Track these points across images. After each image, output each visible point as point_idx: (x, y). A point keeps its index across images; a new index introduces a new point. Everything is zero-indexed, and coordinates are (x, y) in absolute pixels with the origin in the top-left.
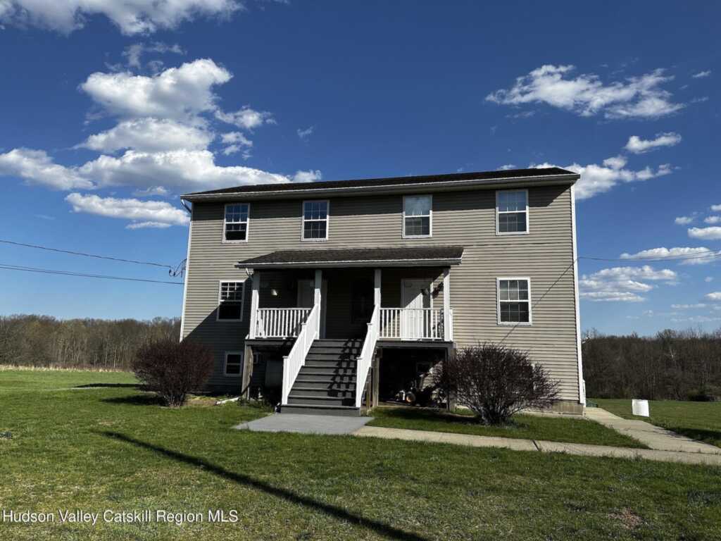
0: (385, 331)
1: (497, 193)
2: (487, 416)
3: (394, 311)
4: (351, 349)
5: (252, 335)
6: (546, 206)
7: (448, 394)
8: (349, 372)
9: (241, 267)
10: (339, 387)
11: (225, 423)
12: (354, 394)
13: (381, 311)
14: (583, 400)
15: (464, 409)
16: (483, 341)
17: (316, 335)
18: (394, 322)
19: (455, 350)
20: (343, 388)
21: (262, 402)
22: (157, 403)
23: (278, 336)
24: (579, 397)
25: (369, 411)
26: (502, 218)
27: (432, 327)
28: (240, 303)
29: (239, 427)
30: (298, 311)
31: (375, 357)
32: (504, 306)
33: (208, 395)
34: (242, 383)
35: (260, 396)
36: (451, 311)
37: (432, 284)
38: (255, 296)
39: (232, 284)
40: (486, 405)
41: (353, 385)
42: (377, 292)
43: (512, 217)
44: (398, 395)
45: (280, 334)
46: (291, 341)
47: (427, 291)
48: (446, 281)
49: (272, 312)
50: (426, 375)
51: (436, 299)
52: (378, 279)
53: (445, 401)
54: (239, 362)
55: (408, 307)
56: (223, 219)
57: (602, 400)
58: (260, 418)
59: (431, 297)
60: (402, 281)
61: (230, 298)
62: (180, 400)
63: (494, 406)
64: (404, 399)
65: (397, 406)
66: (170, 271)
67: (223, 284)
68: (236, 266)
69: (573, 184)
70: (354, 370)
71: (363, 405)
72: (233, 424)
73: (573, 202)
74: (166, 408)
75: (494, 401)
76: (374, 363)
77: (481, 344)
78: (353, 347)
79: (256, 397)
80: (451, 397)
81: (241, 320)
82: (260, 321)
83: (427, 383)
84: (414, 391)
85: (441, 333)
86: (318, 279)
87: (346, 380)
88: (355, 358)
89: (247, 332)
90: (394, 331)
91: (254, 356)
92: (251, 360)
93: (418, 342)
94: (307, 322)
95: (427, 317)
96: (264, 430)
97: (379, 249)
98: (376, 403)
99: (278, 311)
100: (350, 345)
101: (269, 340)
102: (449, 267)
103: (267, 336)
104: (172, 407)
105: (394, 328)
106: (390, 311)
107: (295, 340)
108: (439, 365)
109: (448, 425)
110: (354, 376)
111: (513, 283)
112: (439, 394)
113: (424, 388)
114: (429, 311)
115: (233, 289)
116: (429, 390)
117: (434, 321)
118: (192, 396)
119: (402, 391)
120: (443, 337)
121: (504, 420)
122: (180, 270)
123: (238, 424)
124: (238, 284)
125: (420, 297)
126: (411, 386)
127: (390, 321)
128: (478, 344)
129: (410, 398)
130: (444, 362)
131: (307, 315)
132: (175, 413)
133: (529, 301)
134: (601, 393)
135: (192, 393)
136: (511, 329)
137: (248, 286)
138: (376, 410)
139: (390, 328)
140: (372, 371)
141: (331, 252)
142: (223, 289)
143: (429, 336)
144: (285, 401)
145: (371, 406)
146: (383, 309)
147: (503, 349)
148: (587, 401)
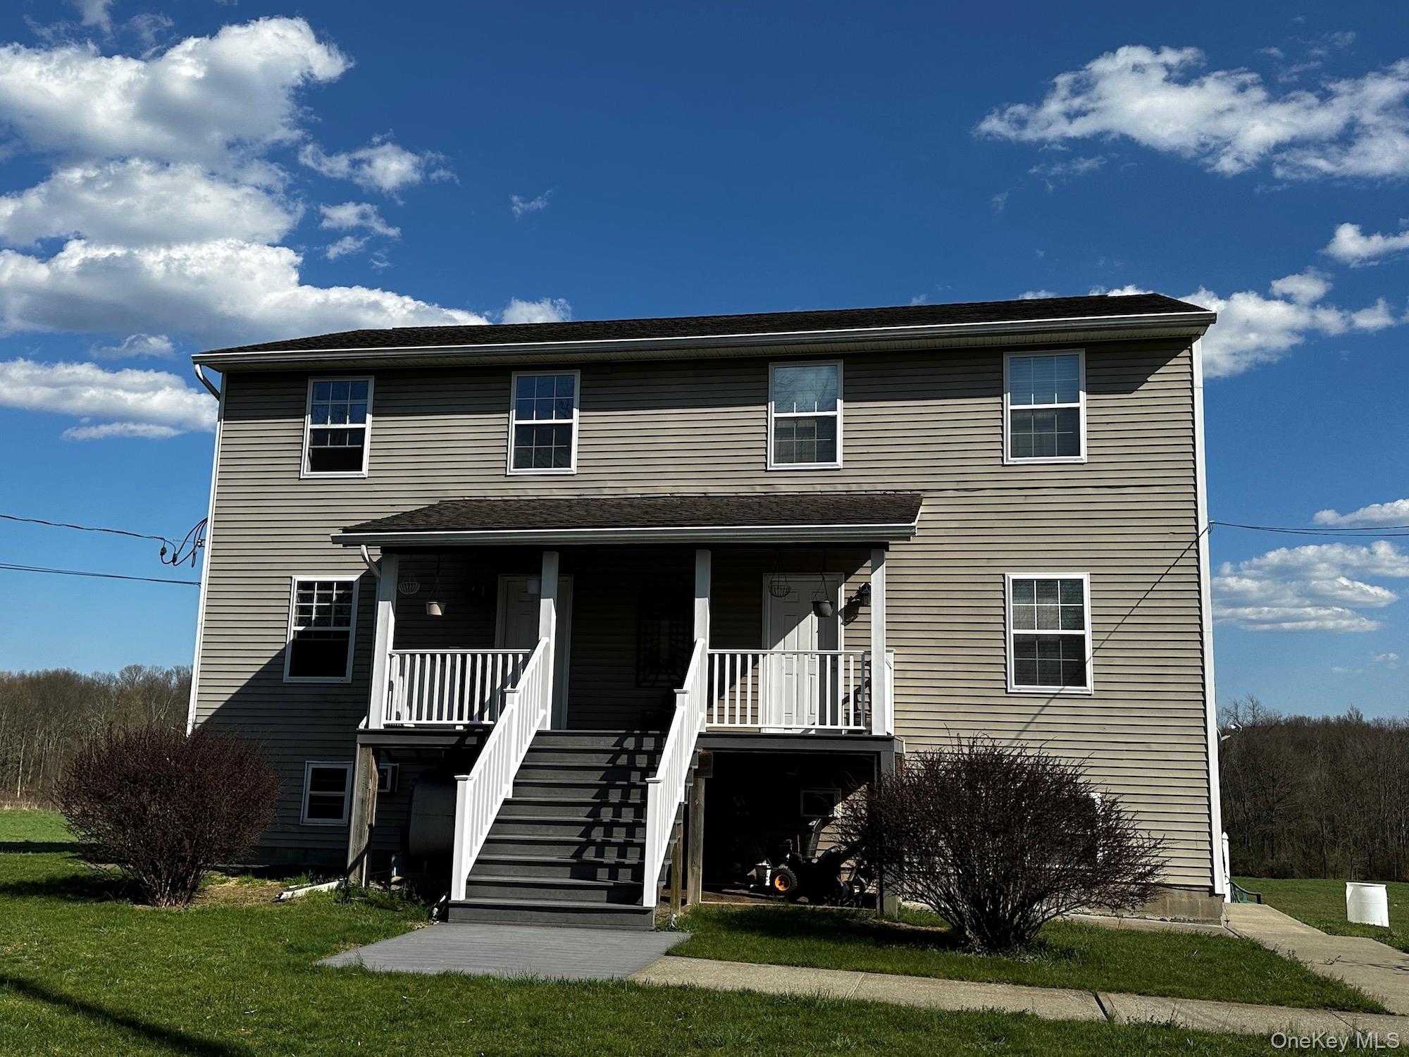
0: (721, 708)
1: (1007, 358)
2: (976, 928)
3: (744, 657)
4: (632, 754)
5: (377, 719)
6: (1130, 392)
7: (882, 872)
8: (628, 816)
9: (347, 543)
10: (600, 853)
11: (301, 950)
12: (638, 871)
13: (711, 657)
14: (1223, 885)
15: (921, 910)
16: (970, 734)
17: (543, 718)
18: (744, 684)
19: (900, 757)
20: (611, 857)
21: (400, 893)
22: (123, 897)
23: (445, 721)
24: (1213, 880)
25: (679, 914)
26: (1020, 421)
27: (841, 697)
28: (347, 634)
29: (336, 961)
30: (496, 657)
31: (694, 774)
32: (1023, 645)
33: (259, 874)
34: (348, 842)
35: (395, 879)
36: (891, 658)
37: (843, 586)
38: (386, 617)
39: (328, 585)
40: (977, 903)
41: (639, 849)
42: (702, 608)
43: (1043, 420)
44: (754, 872)
45: (450, 718)
46: (479, 735)
47: (827, 607)
48: (878, 581)
49: (428, 658)
50: (826, 822)
51: (850, 626)
52: (703, 575)
53: (871, 889)
54: (343, 790)
55: (779, 647)
56: (303, 416)
57: (1274, 883)
58: (394, 935)
59: (840, 620)
60: (767, 580)
61: (319, 622)
62: (185, 887)
63: (996, 903)
64: (768, 884)
65: (749, 903)
66: (163, 552)
67: (302, 585)
68: (335, 540)
69: (1197, 336)
70: (641, 809)
71: (663, 899)
72: (323, 952)
73: (1199, 382)
74: (149, 908)
75: (996, 891)
76: (690, 793)
77: (964, 742)
78: (638, 750)
79: (384, 878)
80: (888, 879)
81: (348, 678)
82: (397, 681)
83: (826, 841)
84: (793, 864)
85: (863, 715)
86: (550, 573)
87: (619, 836)
88: (642, 779)
89: (365, 711)
90: (743, 708)
91: (380, 771)
92: (373, 785)
93: (804, 737)
94: (520, 686)
95: (828, 671)
96: (402, 968)
97: (706, 497)
98: (695, 895)
99: (443, 657)
100: (630, 744)
101: (420, 731)
102: (885, 547)
103: (414, 721)
104: (164, 906)
105: (744, 700)
106: (733, 657)
107: (488, 730)
108: (857, 796)
109: (880, 951)
110: (639, 823)
111: (1047, 587)
112: (857, 871)
113: (819, 854)
114: (835, 659)
115: (327, 598)
116: (833, 861)
117: (846, 684)
118: (217, 876)
119: (764, 864)
120: (869, 724)
121: (1021, 938)
122: (189, 547)
123: (336, 952)
124: (342, 585)
125: (810, 625)
126: (788, 851)
127: (733, 683)
128: (955, 742)
129: (784, 881)
130: (870, 789)
131: (519, 668)
132: (171, 922)
133: (1088, 632)
134: (1270, 862)
135: (216, 869)
136: (1043, 702)
137: (368, 589)
138: (696, 913)
139: (732, 700)
140: (685, 812)
141: (585, 503)
142: (302, 598)
143: (834, 722)
144: (459, 893)
145: (684, 902)
146: (717, 652)
147: (1019, 755)
148: (1233, 887)
